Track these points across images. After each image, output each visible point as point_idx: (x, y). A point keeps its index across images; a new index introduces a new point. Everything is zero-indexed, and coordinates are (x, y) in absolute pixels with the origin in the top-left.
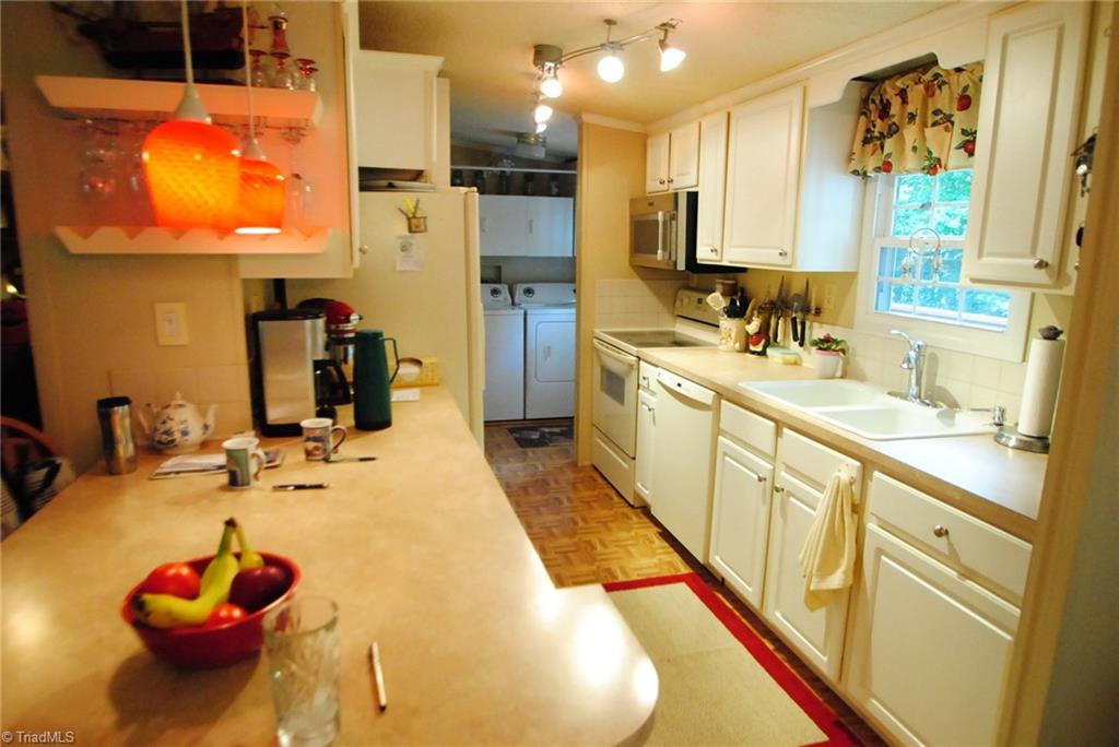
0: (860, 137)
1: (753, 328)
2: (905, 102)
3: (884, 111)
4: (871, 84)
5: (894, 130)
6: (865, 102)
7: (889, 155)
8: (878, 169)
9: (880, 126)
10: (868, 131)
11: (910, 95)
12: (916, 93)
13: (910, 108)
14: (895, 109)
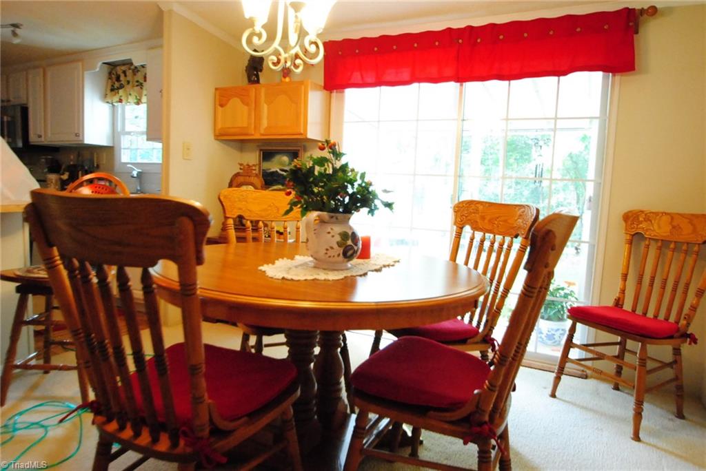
0: (109, 88)
1: (65, 177)
2: (125, 76)
3: (118, 79)
4: (112, 67)
5: (122, 87)
6: (110, 73)
7: (121, 96)
8: (117, 102)
9: (117, 85)
10: (112, 86)
11: (127, 74)
12: (129, 73)
13: (128, 79)
14: (122, 78)
